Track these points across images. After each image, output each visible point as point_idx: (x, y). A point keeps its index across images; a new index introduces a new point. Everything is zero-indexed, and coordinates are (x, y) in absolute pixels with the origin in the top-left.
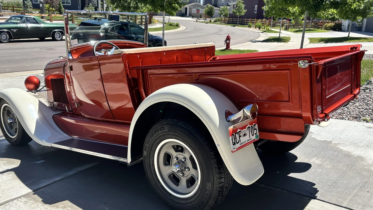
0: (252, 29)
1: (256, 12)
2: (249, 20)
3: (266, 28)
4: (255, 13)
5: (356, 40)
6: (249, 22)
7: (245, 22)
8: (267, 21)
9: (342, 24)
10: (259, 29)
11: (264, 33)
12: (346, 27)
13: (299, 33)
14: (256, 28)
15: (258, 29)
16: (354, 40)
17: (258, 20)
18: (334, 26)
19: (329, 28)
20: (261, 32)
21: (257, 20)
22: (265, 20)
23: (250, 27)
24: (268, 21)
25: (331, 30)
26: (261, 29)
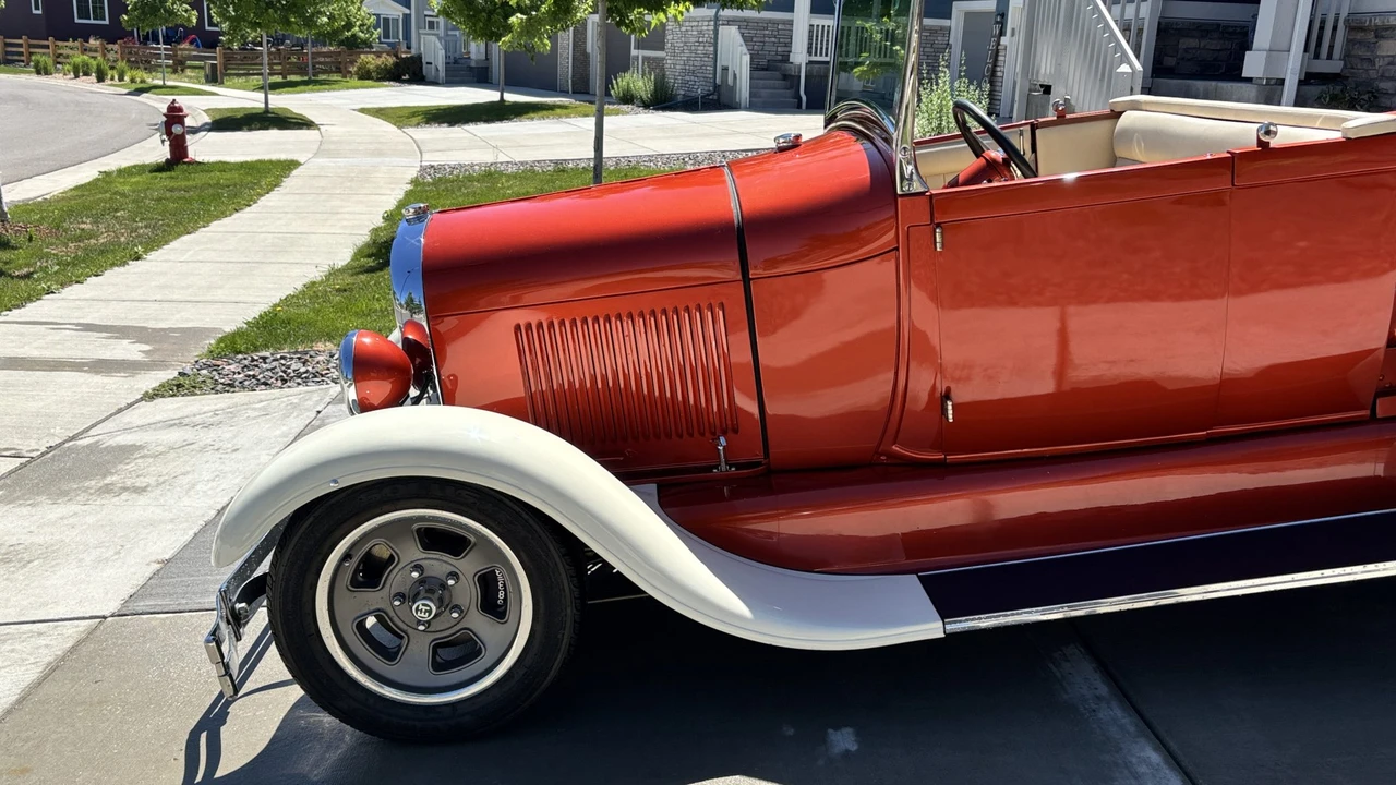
0: (60, 81)
1: (37, 8)
2: (20, 45)
3: (127, 79)
4: (35, 12)
5: (545, 113)
6: (21, 50)
7: (21, 54)
8: (110, 46)
9: (421, 58)
10: (101, 79)
11: (145, 95)
12: (440, 68)
13: (286, 93)
14: (77, 77)
15: (93, 77)
16: (541, 114)
17: (66, 43)
18: (396, 65)
19: (378, 73)
20: (126, 91)
21: (60, 43)
22: (102, 44)
23: (41, 70)
24: (116, 47)
25: (390, 80)
26: (108, 82)
